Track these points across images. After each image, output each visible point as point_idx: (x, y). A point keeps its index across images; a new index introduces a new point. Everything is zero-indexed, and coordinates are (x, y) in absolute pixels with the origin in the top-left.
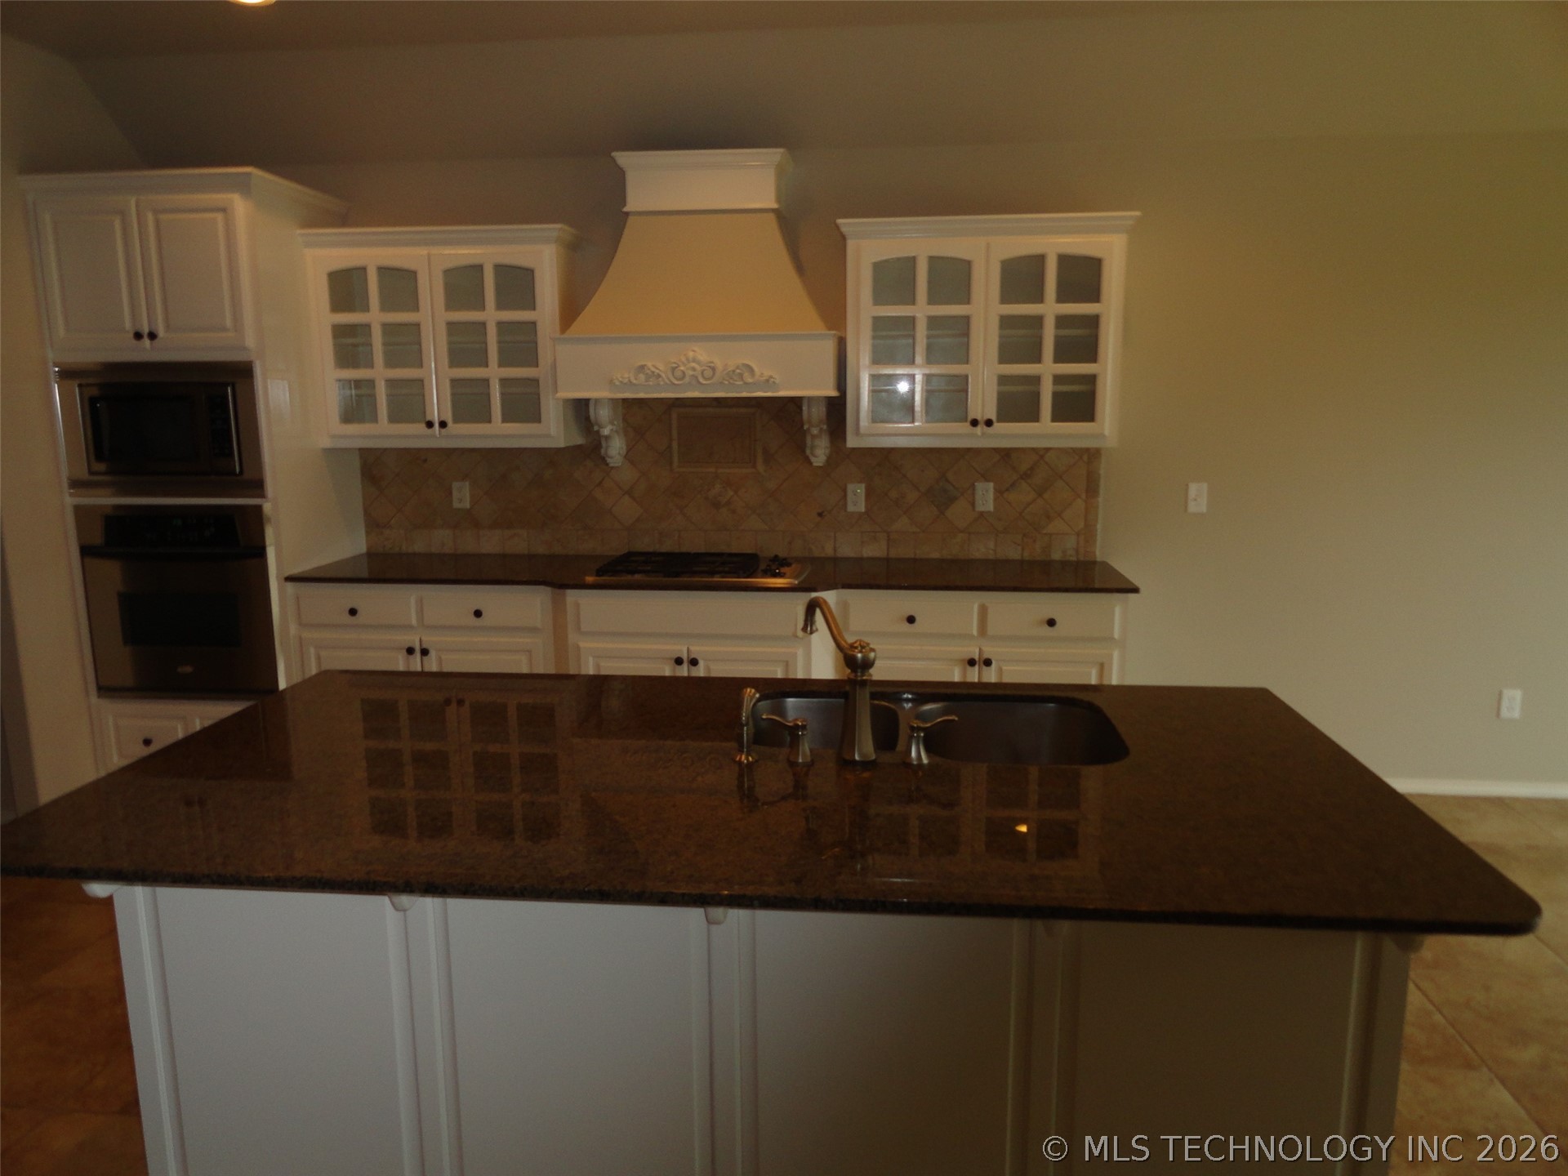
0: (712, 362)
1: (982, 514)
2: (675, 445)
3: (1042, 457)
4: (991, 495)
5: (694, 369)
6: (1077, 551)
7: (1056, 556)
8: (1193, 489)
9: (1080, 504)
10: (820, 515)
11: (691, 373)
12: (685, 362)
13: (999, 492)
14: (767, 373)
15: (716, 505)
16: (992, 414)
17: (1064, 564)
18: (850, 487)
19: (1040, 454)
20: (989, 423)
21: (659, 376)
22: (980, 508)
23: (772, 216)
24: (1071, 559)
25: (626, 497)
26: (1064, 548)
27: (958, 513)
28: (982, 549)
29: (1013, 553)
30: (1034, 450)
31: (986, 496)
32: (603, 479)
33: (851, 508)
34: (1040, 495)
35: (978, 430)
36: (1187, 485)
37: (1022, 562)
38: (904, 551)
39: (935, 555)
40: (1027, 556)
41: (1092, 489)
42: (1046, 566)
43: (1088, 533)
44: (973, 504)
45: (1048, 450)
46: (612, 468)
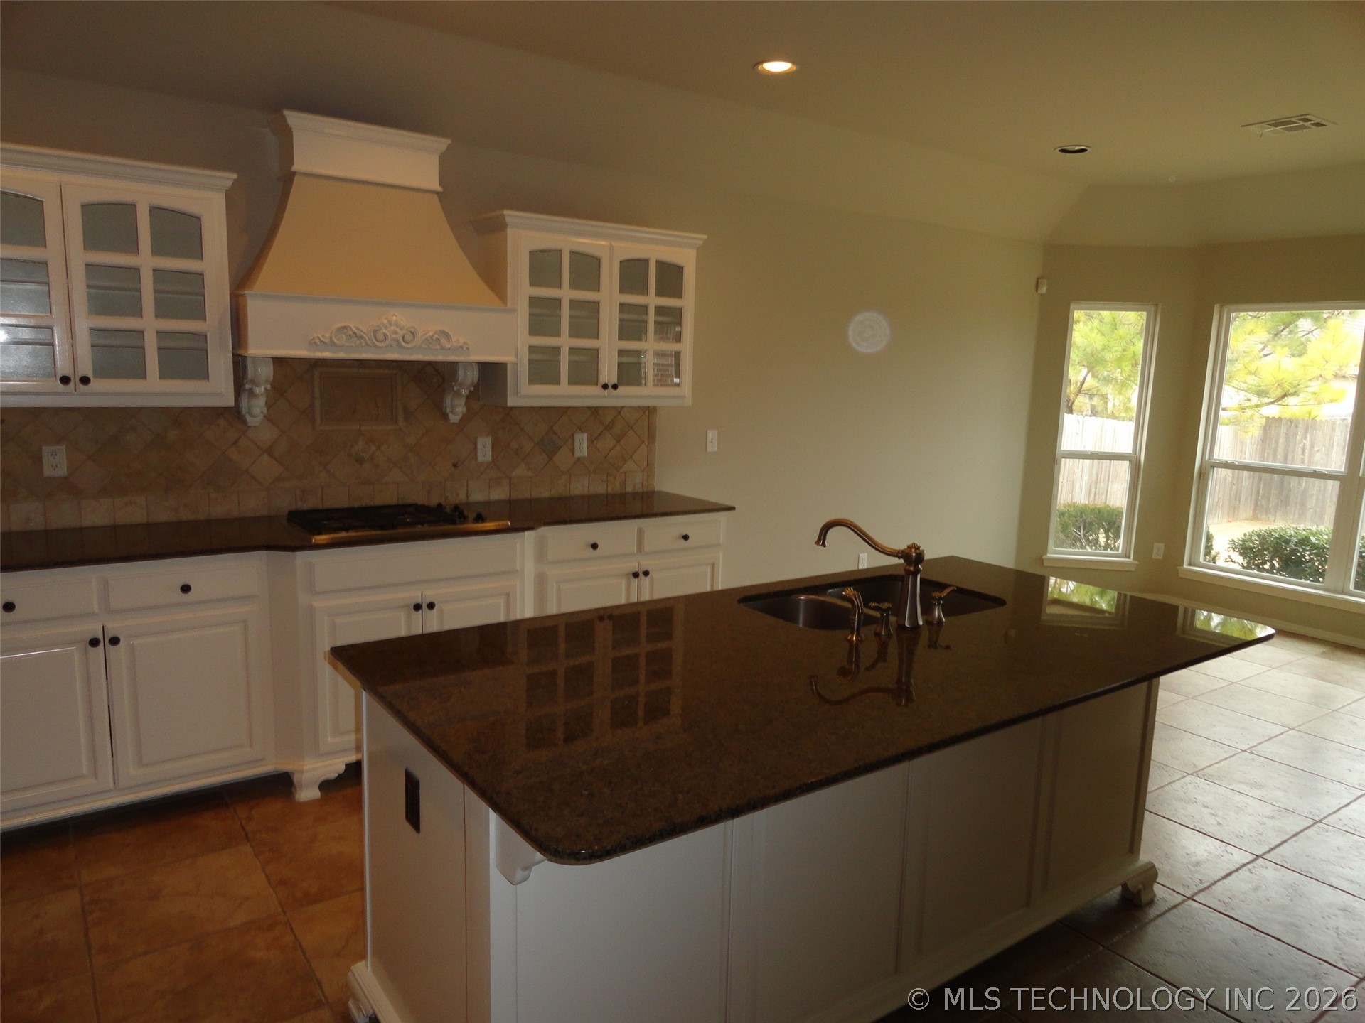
0: (413, 327)
1: (579, 459)
2: (317, 403)
3: (619, 413)
4: (585, 445)
5: (396, 333)
6: (642, 484)
7: (629, 489)
8: (710, 435)
9: (644, 448)
10: (455, 466)
11: (394, 336)
12: (388, 325)
13: (591, 441)
14: (462, 341)
15: (360, 461)
16: (615, 381)
17: (635, 495)
18: (480, 441)
19: (619, 410)
20: (615, 387)
21: (361, 337)
22: (578, 454)
23: (435, 197)
24: (639, 491)
25: (266, 457)
26: (634, 483)
27: (562, 459)
28: (580, 487)
29: (601, 489)
30: (614, 408)
31: (582, 445)
32: (239, 438)
33: (480, 458)
34: (618, 441)
35: (606, 392)
36: (707, 432)
37: (607, 496)
38: (523, 493)
39: (546, 494)
40: (610, 490)
41: (651, 437)
42: (622, 497)
43: (649, 470)
44: (573, 452)
45: (623, 407)
46: (250, 427)
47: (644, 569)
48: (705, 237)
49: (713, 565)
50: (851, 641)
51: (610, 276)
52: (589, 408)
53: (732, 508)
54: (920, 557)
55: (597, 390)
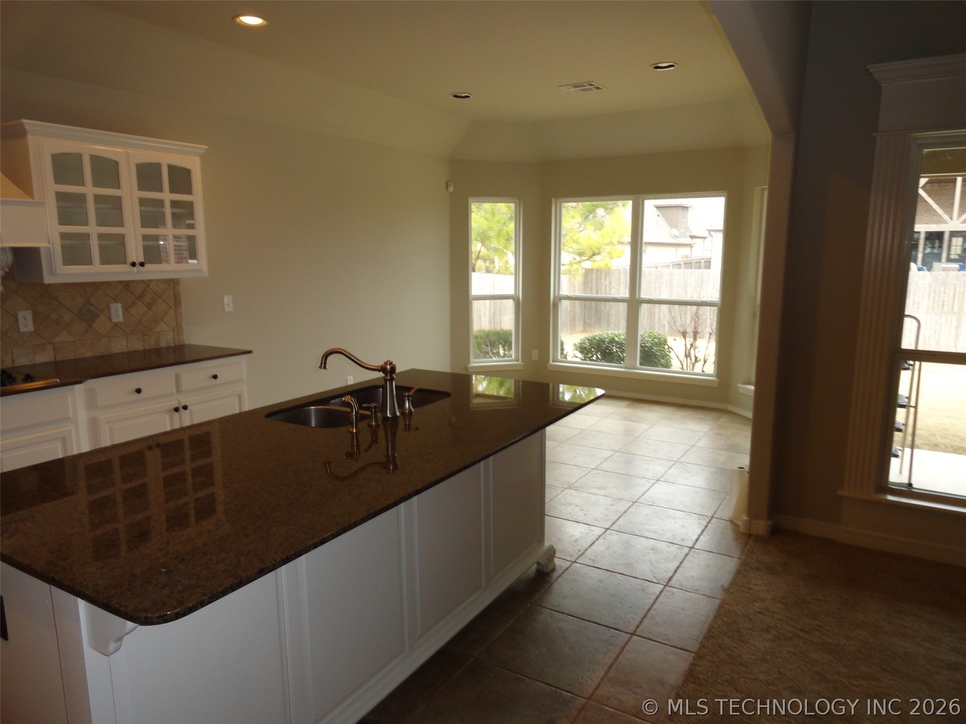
1: (116, 324)
3: (148, 286)
4: (120, 313)
6: (174, 340)
7: (163, 344)
8: (226, 299)
9: (172, 312)
13: (125, 309)
16: (142, 260)
17: (168, 349)
18: (21, 314)
19: (147, 283)
20: (142, 264)
22: (115, 320)
24: (172, 345)
26: (167, 339)
27: (100, 325)
28: (119, 346)
29: (138, 346)
30: (143, 281)
31: (117, 312)
33: (23, 329)
34: (149, 308)
35: (135, 269)
36: (223, 297)
37: (144, 351)
38: (68, 355)
39: (89, 354)
40: (147, 347)
41: (177, 303)
42: (158, 351)
43: (178, 328)
44: (110, 319)
45: (150, 281)
47: (183, 404)
48: (206, 147)
49: (240, 396)
50: (352, 432)
51: (128, 177)
52: (121, 282)
53: (250, 352)
54: (393, 369)
55: (126, 268)
